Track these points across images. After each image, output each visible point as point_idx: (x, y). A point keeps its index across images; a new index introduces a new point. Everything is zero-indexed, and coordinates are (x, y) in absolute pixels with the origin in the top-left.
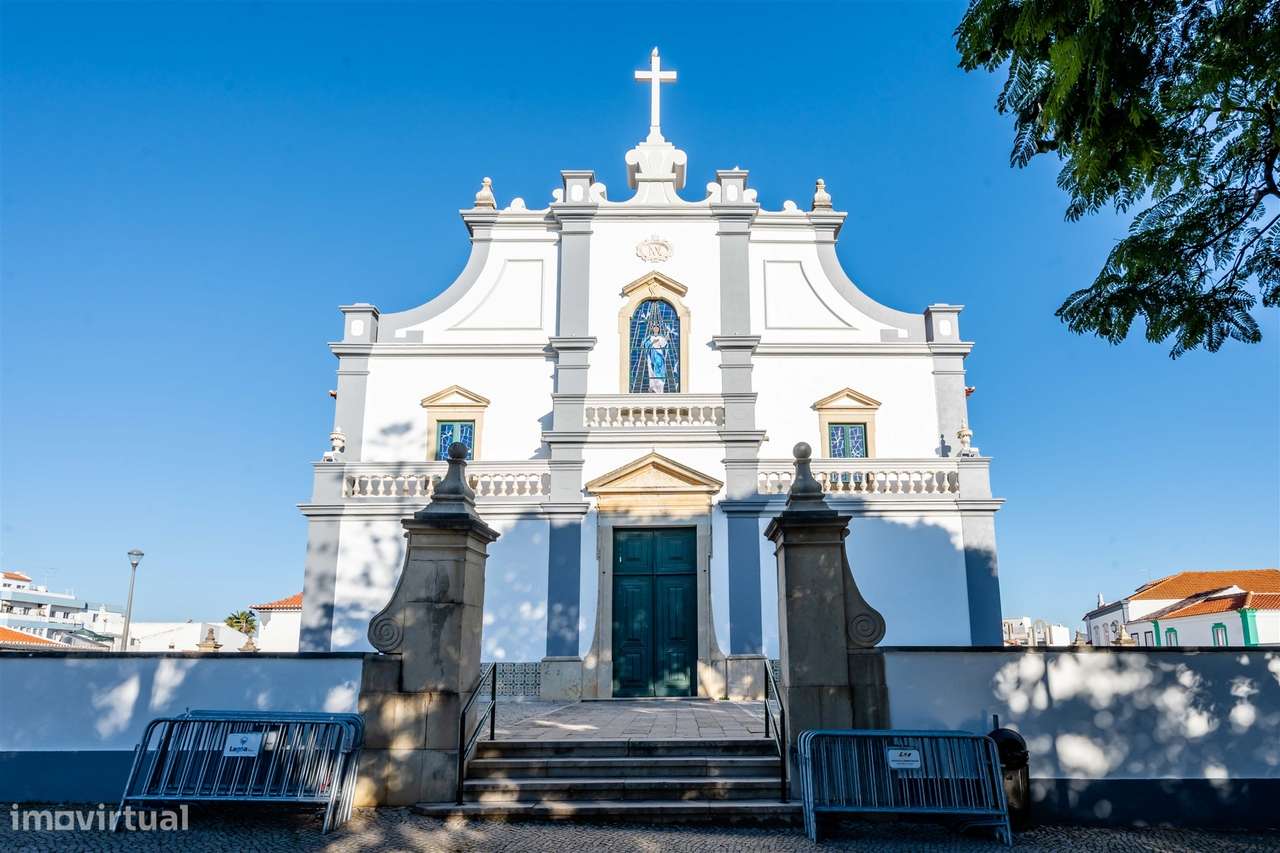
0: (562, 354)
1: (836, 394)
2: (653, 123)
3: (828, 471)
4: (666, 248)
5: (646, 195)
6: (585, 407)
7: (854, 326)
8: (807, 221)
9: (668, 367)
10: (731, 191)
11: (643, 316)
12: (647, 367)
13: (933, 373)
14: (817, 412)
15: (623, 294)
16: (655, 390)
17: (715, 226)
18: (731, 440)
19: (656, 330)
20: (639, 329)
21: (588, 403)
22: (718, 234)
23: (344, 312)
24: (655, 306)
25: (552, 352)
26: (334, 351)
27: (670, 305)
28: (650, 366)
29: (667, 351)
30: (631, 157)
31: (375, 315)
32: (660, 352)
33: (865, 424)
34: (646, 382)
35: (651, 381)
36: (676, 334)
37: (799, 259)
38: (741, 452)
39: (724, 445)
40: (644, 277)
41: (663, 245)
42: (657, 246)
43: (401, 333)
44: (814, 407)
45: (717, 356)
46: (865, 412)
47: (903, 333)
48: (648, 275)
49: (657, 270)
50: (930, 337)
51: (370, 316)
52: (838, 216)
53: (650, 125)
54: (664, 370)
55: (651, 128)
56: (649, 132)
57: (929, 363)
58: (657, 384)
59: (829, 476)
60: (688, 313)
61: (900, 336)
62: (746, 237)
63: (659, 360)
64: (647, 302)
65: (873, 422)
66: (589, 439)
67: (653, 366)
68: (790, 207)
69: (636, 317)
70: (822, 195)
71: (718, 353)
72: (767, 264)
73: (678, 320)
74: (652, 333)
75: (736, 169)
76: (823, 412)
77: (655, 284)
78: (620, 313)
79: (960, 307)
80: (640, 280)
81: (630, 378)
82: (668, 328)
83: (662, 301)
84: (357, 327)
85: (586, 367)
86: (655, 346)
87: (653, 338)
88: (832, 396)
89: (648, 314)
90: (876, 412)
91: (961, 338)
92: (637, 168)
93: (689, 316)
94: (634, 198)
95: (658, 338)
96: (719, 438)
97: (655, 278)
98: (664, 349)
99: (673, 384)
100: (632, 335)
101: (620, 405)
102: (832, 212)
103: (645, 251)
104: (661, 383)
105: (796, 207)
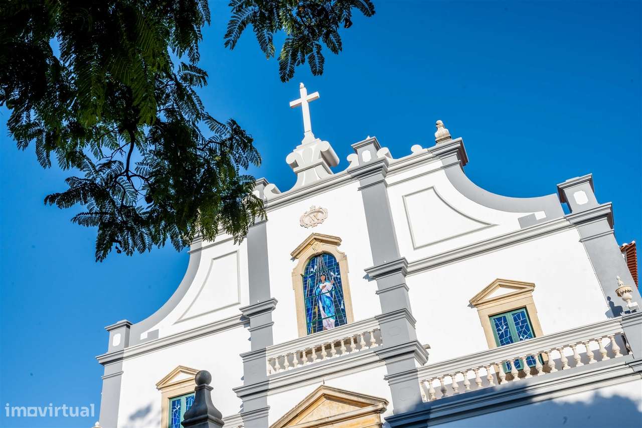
0: (252, 319)
1: (488, 288)
2: (306, 130)
3: (499, 361)
4: (322, 213)
5: (303, 181)
6: (267, 358)
7: (493, 223)
8: (431, 155)
9: (336, 306)
10: (365, 155)
11: (312, 270)
12: (319, 311)
13: (580, 241)
14: (475, 309)
15: (294, 259)
16: (327, 328)
17: (357, 184)
18: (389, 356)
19: (323, 278)
20: (310, 280)
21: (269, 355)
22: (360, 189)
23: (109, 330)
24: (319, 260)
25: (245, 320)
26: (100, 362)
27: (331, 256)
28: (321, 309)
29: (333, 292)
30: (289, 159)
31: (128, 327)
32: (328, 295)
33: (525, 307)
34: (320, 323)
35: (324, 322)
36: (338, 276)
37: (432, 186)
38: (402, 365)
39: (384, 363)
40: (306, 240)
41: (319, 212)
42: (315, 214)
43: (144, 336)
44: (471, 305)
45: (374, 285)
46: (522, 296)
47: (540, 215)
48: (309, 238)
49: (315, 232)
50: (568, 209)
51: (125, 328)
52: (455, 143)
53: (304, 132)
54: (333, 309)
55: (305, 134)
56: (303, 137)
57: (574, 234)
58: (329, 322)
59: (500, 366)
60: (344, 257)
61: (538, 219)
62: (382, 184)
63: (328, 302)
64: (313, 259)
65: (533, 303)
66: (270, 387)
67: (324, 308)
68: (417, 149)
69: (306, 273)
70: (442, 131)
71: (374, 282)
72: (405, 198)
73: (338, 264)
74: (321, 281)
75: (368, 138)
76: (480, 308)
77: (316, 242)
78: (292, 273)
79: (589, 176)
80: (303, 243)
81: (307, 323)
82: (332, 273)
83: (324, 254)
84: (116, 339)
85: (271, 324)
86: (324, 291)
87: (321, 285)
88: (485, 290)
89: (316, 267)
90: (533, 293)
91: (599, 202)
92: (295, 164)
93: (346, 259)
94: (295, 186)
95: (325, 284)
96: (377, 358)
97: (315, 238)
98: (330, 292)
99: (340, 318)
100: (305, 288)
101: (303, 348)
102: (451, 141)
103: (307, 220)
104: (332, 321)
105: (421, 147)
